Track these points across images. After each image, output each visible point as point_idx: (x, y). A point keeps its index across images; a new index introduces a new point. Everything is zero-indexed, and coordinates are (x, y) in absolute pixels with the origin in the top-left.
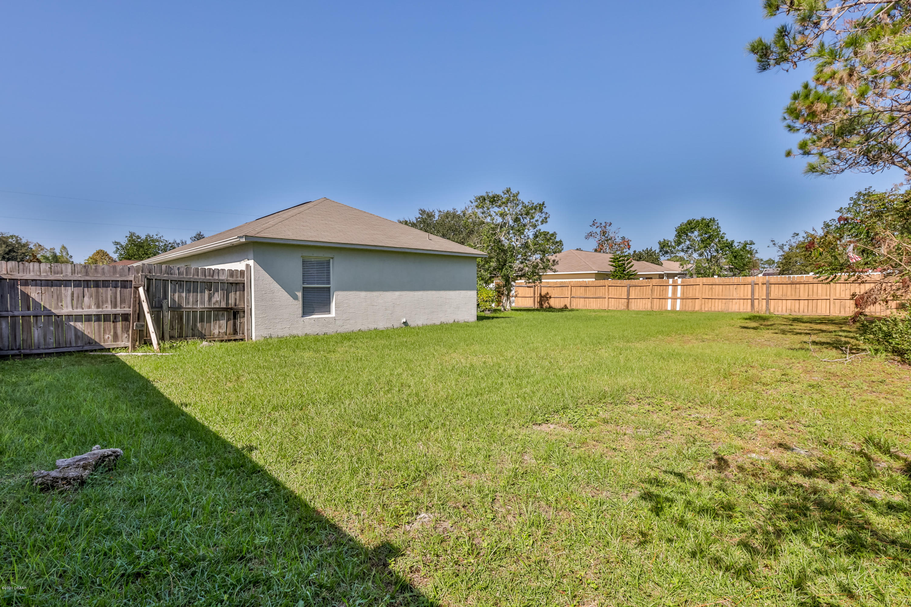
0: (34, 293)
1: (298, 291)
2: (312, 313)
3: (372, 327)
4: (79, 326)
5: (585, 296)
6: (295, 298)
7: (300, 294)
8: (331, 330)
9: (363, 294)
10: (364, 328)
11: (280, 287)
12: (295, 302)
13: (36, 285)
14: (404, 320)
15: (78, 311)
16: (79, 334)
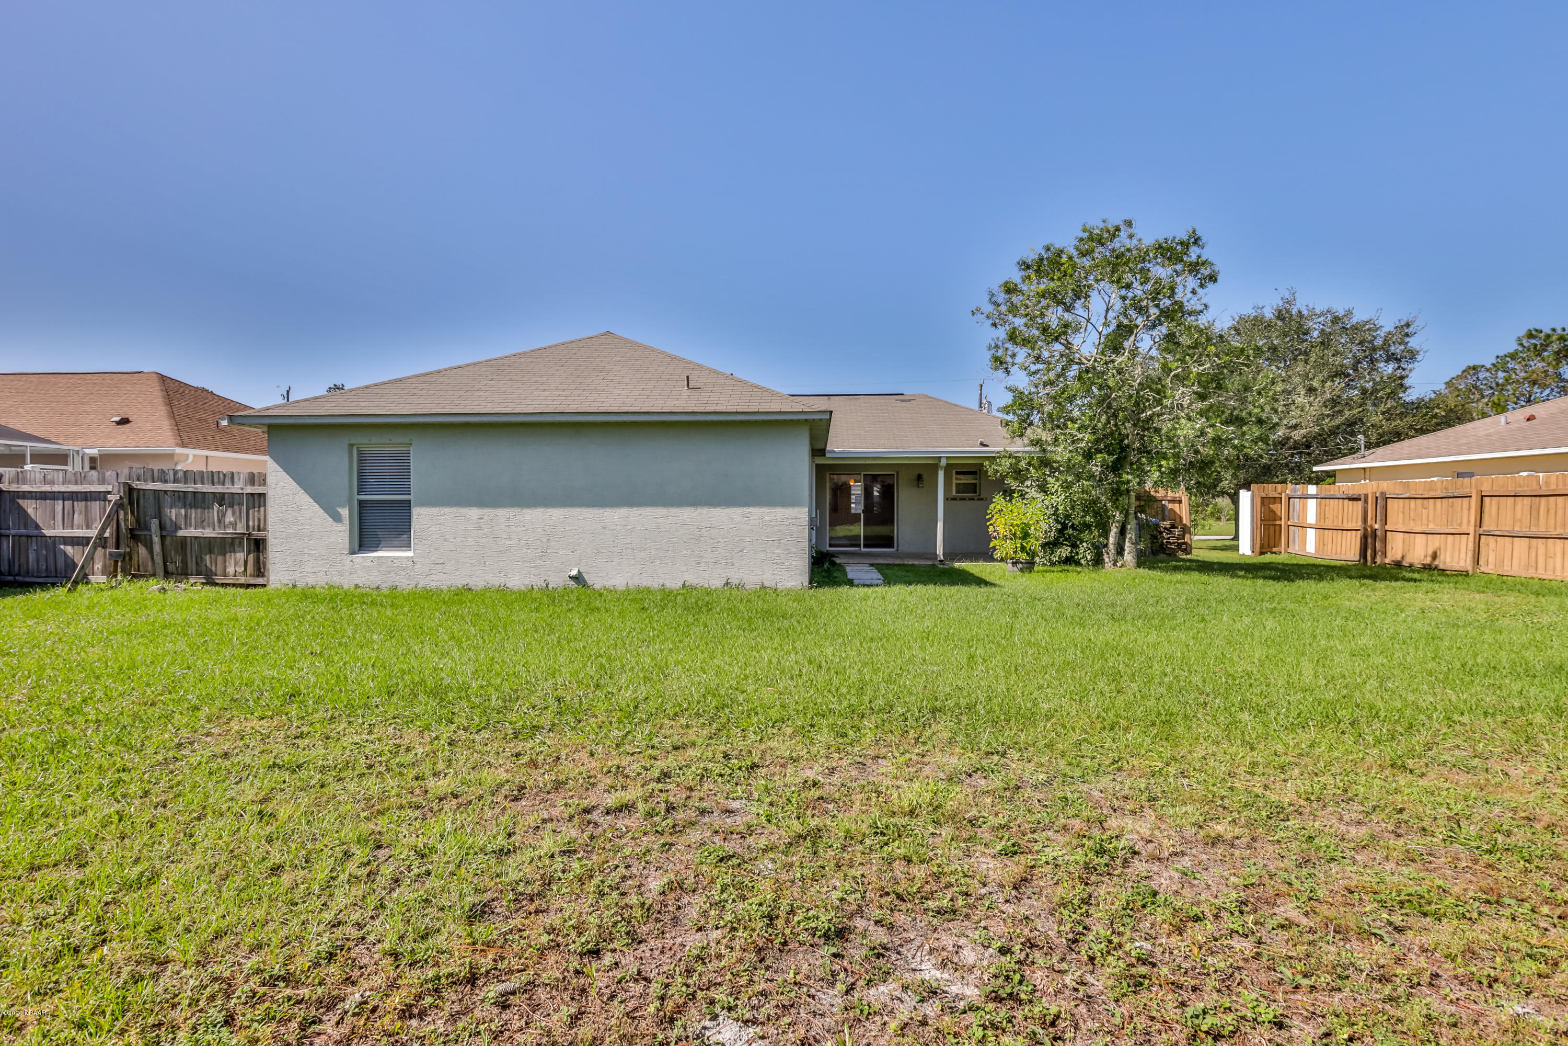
0: (30, 507)
1: (343, 506)
2: (376, 547)
3: (495, 581)
4: (69, 550)
5: (1534, 531)
6: (337, 518)
7: (345, 512)
8: (404, 583)
9: (474, 513)
10: (476, 582)
11: (311, 500)
12: (337, 527)
13: (32, 498)
14: (574, 572)
15: (68, 533)
16: (69, 561)
